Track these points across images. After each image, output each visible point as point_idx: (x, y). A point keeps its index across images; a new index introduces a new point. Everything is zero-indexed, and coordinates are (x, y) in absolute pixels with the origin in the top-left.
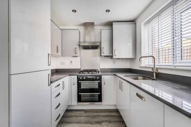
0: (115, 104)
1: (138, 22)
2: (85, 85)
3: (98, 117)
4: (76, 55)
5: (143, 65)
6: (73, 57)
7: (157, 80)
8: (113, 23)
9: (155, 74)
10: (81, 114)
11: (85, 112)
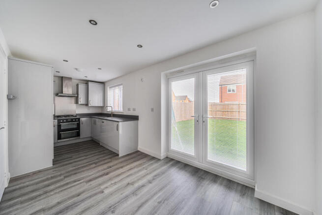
1: (106, 84)
2: (64, 126)
8: (89, 82)
9: (112, 115)
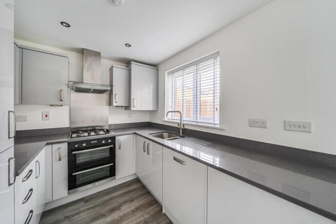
0: (134, 173)
2: (84, 156)
3: (112, 201)
4: (60, 103)
5: (166, 119)
6: (51, 105)
7: (184, 137)
8: (132, 62)
9: (181, 130)
10: (78, 209)
11: (85, 202)
